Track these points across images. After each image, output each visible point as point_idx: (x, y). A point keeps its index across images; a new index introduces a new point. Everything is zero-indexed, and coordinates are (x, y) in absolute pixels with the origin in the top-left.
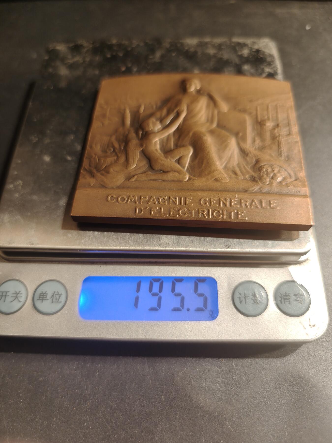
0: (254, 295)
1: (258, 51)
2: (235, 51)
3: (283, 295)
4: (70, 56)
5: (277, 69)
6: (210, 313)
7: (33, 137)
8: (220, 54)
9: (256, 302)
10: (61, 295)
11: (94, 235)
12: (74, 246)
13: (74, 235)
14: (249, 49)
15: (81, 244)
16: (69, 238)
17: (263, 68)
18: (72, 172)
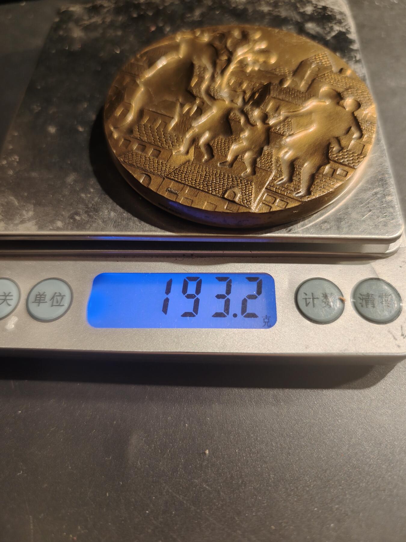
0: (325, 296)
1: (325, 8)
2: (296, 8)
3: (365, 297)
4: (86, 17)
5: (350, 28)
6: (265, 320)
7: (35, 107)
8: (276, 11)
9: (328, 304)
10: (63, 297)
11: (109, 217)
12: (83, 231)
13: (83, 218)
14: (313, 6)
15: (91, 228)
16: (77, 221)
17: (332, 26)
18: (84, 145)
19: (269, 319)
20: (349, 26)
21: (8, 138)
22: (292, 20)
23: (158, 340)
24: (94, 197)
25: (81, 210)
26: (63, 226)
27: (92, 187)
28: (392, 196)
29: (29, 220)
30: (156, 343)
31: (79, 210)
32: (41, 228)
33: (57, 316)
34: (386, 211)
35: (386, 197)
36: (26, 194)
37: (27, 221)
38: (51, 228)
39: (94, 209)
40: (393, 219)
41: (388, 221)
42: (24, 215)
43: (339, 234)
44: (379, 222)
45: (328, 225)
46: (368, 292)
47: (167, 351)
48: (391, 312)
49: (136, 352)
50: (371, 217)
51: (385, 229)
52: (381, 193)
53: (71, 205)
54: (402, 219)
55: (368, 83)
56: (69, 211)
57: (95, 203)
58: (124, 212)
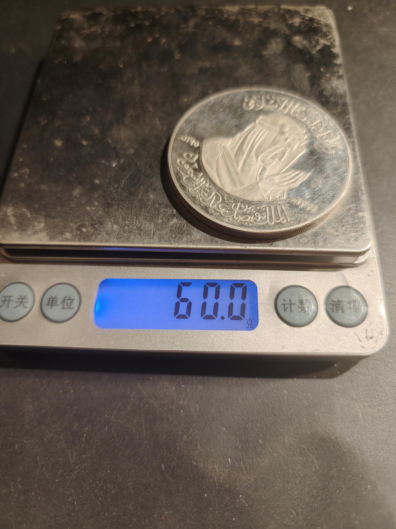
0: (301, 302)
1: (312, 20)
2: (285, 20)
3: (335, 303)
4: (86, 26)
5: (334, 41)
6: (248, 322)
7: (42, 119)
8: (266, 22)
9: (303, 310)
10: (73, 300)
11: (112, 230)
12: (89, 242)
13: (89, 230)
14: (301, 18)
15: (97, 239)
16: (83, 233)
17: (318, 40)
18: (88, 159)
19: (252, 321)
20: (334, 39)
21: (18, 150)
22: (280, 32)
23: (156, 340)
24: (98, 210)
25: (87, 223)
26: (71, 237)
27: (96, 200)
28: (364, 211)
29: (41, 231)
30: (154, 342)
31: (85, 223)
33: (67, 318)
34: (358, 227)
35: (358, 213)
36: (37, 206)
37: (39, 232)
39: (99, 221)
40: (363, 234)
42: (36, 227)
43: (315, 247)
44: (351, 236)
45: (306, 239)
46: (339, 299)
47: (163, 349)
48: (357, 317)
49: (137, 350)
50: (344, 232)
51: (355, 244)
52: (354, 209)
53: (78, 217)
54: (372, 233)
55: (349, 99)
56: (76, 223)
57: (100, 216)
58: (126, 225)
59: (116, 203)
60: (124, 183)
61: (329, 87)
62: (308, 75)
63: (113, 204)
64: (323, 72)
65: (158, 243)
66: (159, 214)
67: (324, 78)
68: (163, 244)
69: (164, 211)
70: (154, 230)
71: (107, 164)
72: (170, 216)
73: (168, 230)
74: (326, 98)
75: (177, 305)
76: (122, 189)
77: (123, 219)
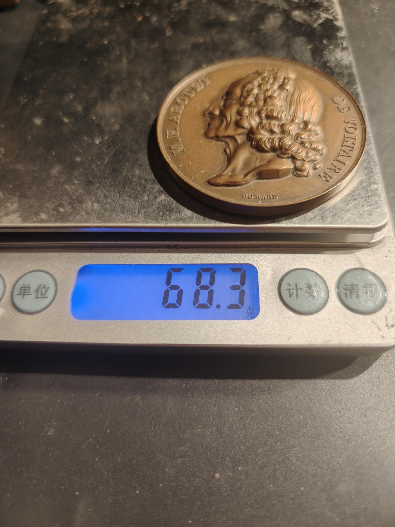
0: (309, 287)
3: (349, 287)
5: (337, 15)
6: (248, 311)
7: (22, 98)
9: (311, 295)
10: (48, 289)
11: (92, 209)
12: (67, 223)
13: (67, 210)
15: (75, 219)
16: (61, 213)
17: (319, 14)
18: (69, 137)
19: (252, 310)
20: (336, 13)
22: (279, 8)
23: (141, 332)
24: (78, 188)
25: (65, 202)
26: (47, 218)
27: (76, 178)
28: (377, 184)
29: (14, 212)
30: (138, 335)
31: (63, 202)
32: (25, 220)
33: (41, 308)
34: (371, 200)
35: (372, 185)
36: (11, 186)
37: (11, 214)
38: (35, 220)
39: (78, 200)
40: (378, 208)
41: (373, 209)
42: (8, 208)
43: (323, 224)
44: (364, 211)
45: (312, 214)
46: (353, 283)
47: (149, 343)
48: (375, 303)
49: (119, 344)
50: (356, 206)
51: (369, 219)
52: (367, 182)
53: (55, 197)
54: (388, 208)
55: (355, 70)
56: (53, 203)
57: (79, 195)
58: (107, 203)
59: (98, 180)
60: (108, 160)
61: (333, 59)
62: (309, 47)
63: (95, 182)
64: (325, 44)
65: (144, 222)
66: (145, 191)
67: (327, 50)
68: (149, 222)
69: (151, 188)
70: (139, 208)
71: (90, 141)
72: (157, 192)
73: (155, 207)
74: (331, 69)
75: (167, 293)
76: (105, 166)
77: (105, 197)
